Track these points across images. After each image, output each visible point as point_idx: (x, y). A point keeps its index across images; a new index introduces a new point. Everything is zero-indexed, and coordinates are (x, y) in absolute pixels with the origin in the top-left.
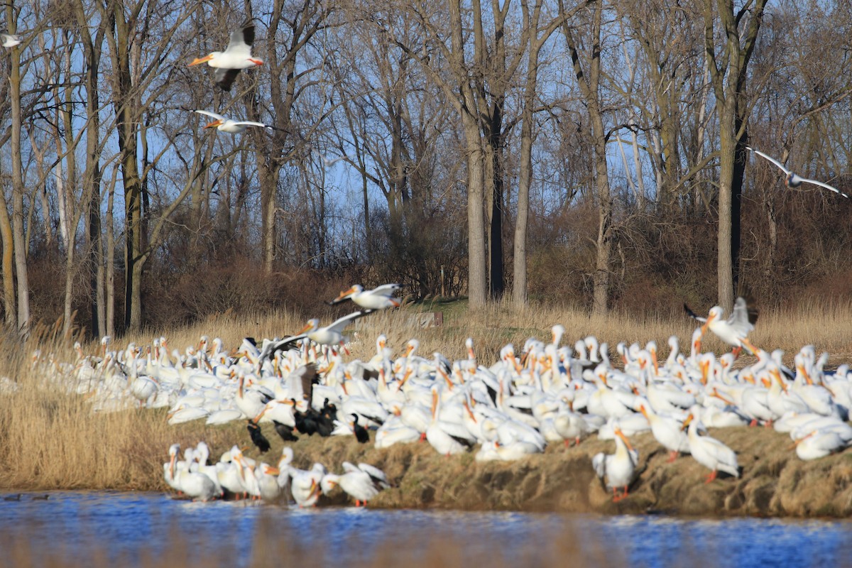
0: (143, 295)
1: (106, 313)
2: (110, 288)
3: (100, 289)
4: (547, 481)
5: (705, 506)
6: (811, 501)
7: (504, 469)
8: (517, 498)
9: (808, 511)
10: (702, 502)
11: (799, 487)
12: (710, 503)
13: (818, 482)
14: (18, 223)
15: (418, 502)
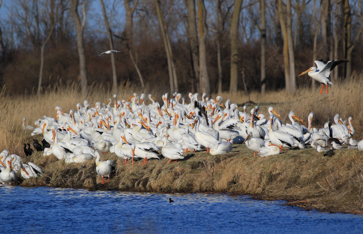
5: (127, 186)
6: (163, 184)
7: (75, 167)
8: (75, 182)
9: (161, 189)
10: (126, 184)
11: (158, 177)
12: (130, 184)
13: (167, 175)
14: (289, 31)
15: (44, 183)
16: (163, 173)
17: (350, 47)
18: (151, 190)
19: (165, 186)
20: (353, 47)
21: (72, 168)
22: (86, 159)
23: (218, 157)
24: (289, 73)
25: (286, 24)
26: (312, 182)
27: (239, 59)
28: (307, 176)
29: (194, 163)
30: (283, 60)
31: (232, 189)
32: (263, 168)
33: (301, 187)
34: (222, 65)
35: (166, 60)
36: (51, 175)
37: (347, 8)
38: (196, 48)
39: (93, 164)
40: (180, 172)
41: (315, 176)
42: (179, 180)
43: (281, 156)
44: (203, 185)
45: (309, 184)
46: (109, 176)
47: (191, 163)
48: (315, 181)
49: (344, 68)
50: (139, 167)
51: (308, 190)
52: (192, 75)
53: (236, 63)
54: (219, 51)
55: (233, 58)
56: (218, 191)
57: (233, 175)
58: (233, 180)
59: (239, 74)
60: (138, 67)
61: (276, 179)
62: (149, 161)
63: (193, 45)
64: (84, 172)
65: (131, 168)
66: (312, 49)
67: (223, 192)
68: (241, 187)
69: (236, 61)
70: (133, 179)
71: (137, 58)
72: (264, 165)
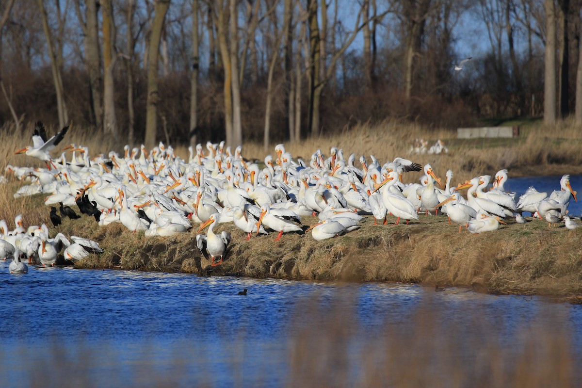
0: (322, 111)
1: (295, 124)
2: (298, 106)
3: (291, 106)
4: (180, 252)
5: (258, 270)
6: (317, 269)
7: (160, 243)
8: (163, 263)
9: (315, 276)
10: (256, 268)
11: (310, 259)
12: (262, 269)
13: (323, 256)
14: (234, 60)
15: (110, 264)
16: (316, 252)
17: (319, 85)
18: (299, 277)
19: (320, 272)
20: (322, 86)
21: (156, 244)
22: (176, 231)
23: (398, 232)
24: (232, 122)
25: (229, 51)
26: (574, 270)
27: (160, 99)
28: (567, 261)
29: (362, 239)
30: (223, 102)
31: (429, 278)
32: (481, 249)
33: (556, 277)
34: (134, 108)
35: (54, 97)
36: (120, 252)
37: (315, 30)
38: (98, 81)
39: (192, 238)
40: (342, 252)
41: (579, 262)
42: (342, 263)
43: (506, 233)
44: (381, 272)
45: (568, 273)
46: (221, 256)
47: (359, 240)
48: (577, 269)
49: (309, 116)
50: (272, 244)
51: (568, 281)
52: (91, 120)
53: (155, 104)
54: (130, 86)
55: (151, 97)
56: (406, 280)
57: (428, 258)
58: (430, 266)
59: (159, 121)
60: (13, 106)
61: (504, 266)
62: (286, 235)
63: (93, 78)
64: (178, 250)
65: (258, 245)
66: (266, 86)
67: (414, 282)
68: (443, 274)
69: (155, 102)
70: (265, 261)
71: (11, 92)
72: (483, 245)
